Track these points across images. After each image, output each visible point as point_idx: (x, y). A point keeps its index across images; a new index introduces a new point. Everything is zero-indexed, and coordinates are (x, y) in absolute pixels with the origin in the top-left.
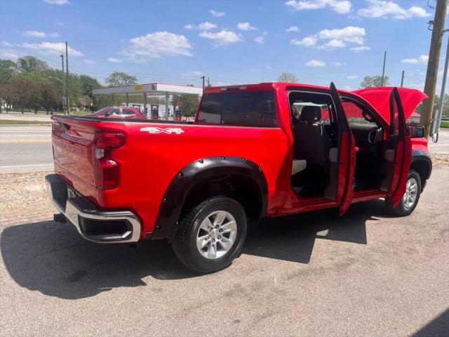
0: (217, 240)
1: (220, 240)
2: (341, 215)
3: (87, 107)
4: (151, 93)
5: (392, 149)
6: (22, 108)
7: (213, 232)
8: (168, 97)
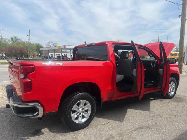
0: (82, 114)
1: (83, 114)
2: (140, 100)
3: (38, 56)
4: (64, 49)
5: (161, 69)
6: (11, 57)
7: (80, 111)
8: (71, 50)
